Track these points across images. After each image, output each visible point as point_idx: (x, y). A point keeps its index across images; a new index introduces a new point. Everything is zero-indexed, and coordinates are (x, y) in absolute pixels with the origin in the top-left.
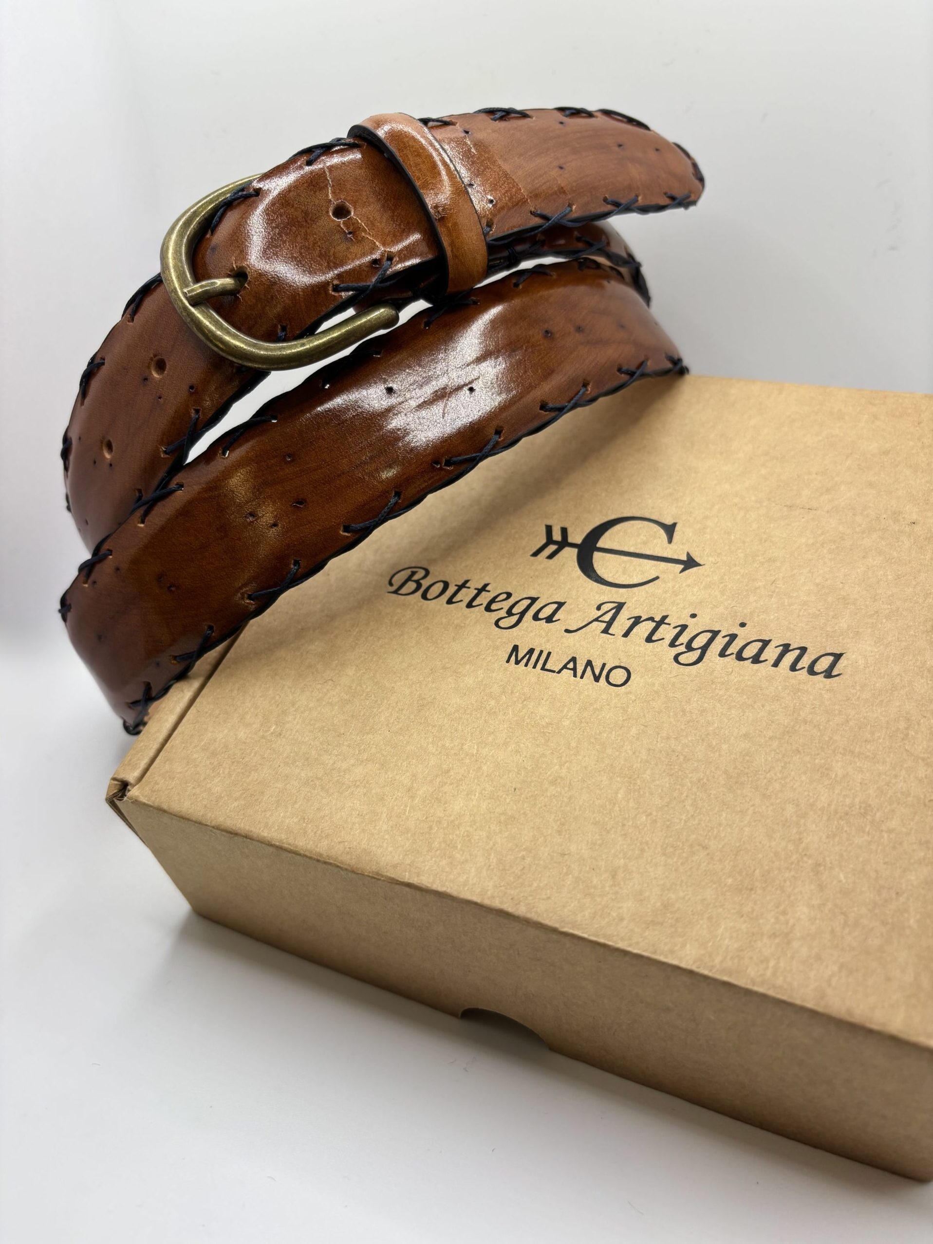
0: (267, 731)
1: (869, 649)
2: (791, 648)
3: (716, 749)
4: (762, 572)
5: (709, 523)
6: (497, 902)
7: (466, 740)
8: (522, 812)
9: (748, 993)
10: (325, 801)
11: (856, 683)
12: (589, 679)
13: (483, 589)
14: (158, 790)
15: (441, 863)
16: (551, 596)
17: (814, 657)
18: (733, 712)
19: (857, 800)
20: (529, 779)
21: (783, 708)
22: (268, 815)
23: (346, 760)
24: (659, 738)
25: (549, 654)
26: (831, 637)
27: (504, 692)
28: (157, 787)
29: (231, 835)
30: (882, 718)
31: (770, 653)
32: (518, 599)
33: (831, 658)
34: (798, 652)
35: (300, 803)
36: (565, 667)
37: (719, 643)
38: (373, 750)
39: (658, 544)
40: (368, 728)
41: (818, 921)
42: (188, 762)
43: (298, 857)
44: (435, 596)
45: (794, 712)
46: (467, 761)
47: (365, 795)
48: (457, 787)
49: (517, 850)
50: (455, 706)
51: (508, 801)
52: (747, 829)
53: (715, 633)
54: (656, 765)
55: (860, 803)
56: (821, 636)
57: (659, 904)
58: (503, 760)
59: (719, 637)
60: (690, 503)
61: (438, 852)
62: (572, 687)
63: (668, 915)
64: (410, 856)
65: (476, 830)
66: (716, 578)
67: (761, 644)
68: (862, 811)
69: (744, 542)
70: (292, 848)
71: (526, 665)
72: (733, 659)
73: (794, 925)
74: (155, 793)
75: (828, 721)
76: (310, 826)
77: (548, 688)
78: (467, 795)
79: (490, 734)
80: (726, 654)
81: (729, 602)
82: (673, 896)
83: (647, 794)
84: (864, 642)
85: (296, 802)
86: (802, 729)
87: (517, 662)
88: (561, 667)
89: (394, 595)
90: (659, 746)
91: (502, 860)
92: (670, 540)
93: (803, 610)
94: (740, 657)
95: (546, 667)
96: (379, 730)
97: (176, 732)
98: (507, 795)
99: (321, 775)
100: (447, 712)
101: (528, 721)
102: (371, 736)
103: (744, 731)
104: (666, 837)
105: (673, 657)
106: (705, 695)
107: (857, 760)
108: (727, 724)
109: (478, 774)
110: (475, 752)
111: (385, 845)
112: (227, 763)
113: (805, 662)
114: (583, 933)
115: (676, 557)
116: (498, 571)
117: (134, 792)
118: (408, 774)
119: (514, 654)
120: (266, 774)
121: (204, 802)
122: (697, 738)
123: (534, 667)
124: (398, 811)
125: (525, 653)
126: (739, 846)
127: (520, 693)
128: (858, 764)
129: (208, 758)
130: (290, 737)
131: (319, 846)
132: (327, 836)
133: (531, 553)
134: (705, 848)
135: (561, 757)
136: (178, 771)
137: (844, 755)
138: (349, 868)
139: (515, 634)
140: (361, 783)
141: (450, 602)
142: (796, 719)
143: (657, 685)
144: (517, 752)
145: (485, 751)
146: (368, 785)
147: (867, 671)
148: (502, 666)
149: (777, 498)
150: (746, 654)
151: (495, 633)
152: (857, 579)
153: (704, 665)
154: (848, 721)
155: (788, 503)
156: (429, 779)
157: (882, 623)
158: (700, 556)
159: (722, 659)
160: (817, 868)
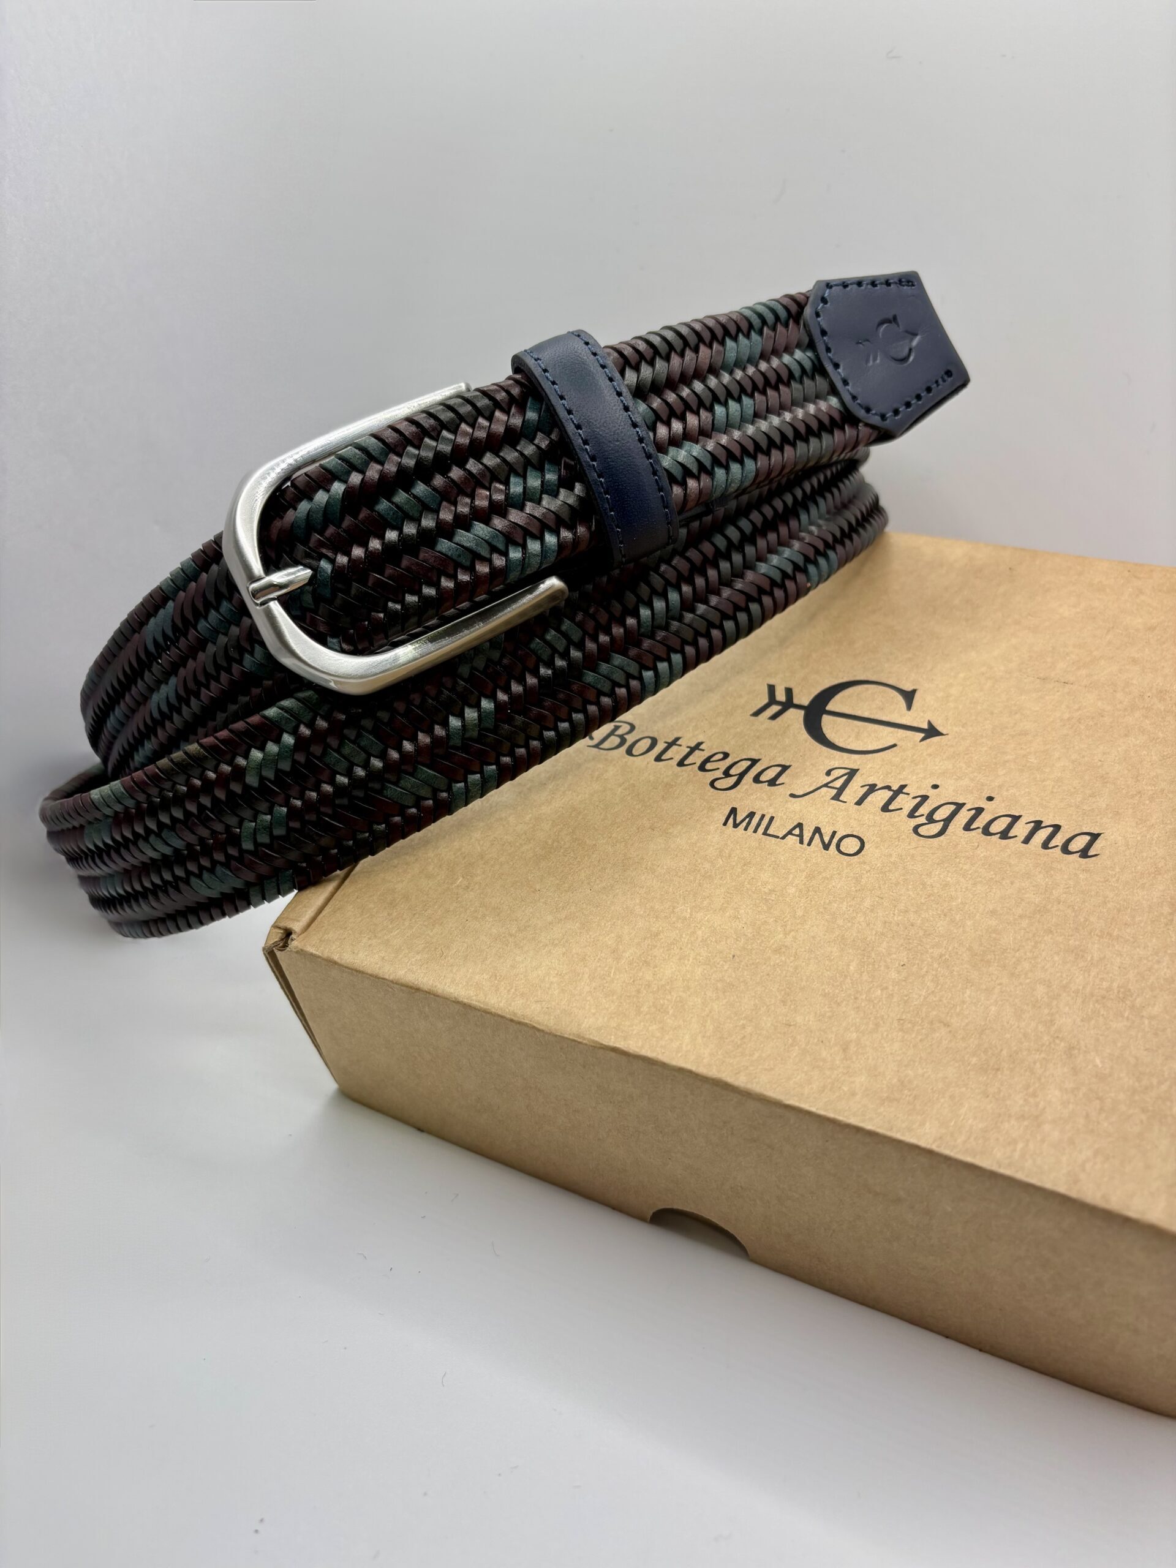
0: (452, 884)
1: (1130, 830)
2: (1043, 825)
3: (960, 924)
4: (1012, 746)
5: (954, 691)
6: (714, 1070)
8: (741, 979)
9: (993, 1175)
10: (518, 958)
11: (1114, 864)
12: (817, 846)
13: (697, 747)
15: (650, 1028)
16: (774, 759)
17: (1068, 836)
18: (979, 887)
19: (1115, 985)
20: (749, 947)
21: (1033, 886)
23: (542, 918)
24: (896, 912)
25: (772, 818)
26: (1087, 816)
27: (720, 856)
28: (326, 937)
29: (413, 991)
30: (1144, 902)
31: (1021, 830)
32: (736, 760)
33: (1088, 838)
34: (1052, 829)
35: (491, 959)
36: (790, 833)
37: (964, 816)
38: (573, 908)
39: (895, 710)
41: (1071, 1106)
43: (488, 1015)
44: (640, 753)
45: (1046, 891)
46: (679, 925)
47: (564, 954)
48: (668, 950)
49: (736, 1018)
50: (665, 867)
51: (726, 968)
52: (993, 1008)
53: (959, 806)
54: (893, 937)
55: (1118, 987)
56: (1076, 814)
57: (895, 1080)
58: (720, 926)
59: (964, 810)
60: (931, 670)
61: (648, 1017)
62: (798, 854)
63: (906, 1092)
64: (616, 1019)
65: (689, 996)
66: (960, 749)
67: (1009, 819)
68: (1121, 995)
69: (992, 713)
70: (482, 1006)
71: (746, 829)
72: (979, 834)
73: (1044, 1109)
74: (324, 943)
75: (1084, 902)
76: (502, 983)
77: (771, 854)
78: (680, 959)
79: (705, 897)
80: (972, 827)
82: (910, 1072)
83: (882, 968)
84: (1124, 823)
85: (486, 958)
86: (1055, 908)
87: (736, 825)
88: (784, 832)
89: (596, 750)
90: (896, 918)
91: (719, 1027)
92: (909, 707)
93: (1057, 787)
94: (986, 831)
95: (768, 832)
96: (579, 888)
98: (726, 962)
100: (657, 873)
101: (749, 886)
102: (570, 894)
103: (991, 907)
104: (903, 1012)
105: (912, 828)
106: (947, 869)
107: (1115, 943)
108: (972, 899)
109: (692, 939)
110: (688, 916)
111: (587, 1007)
113: (1059, 840)
114: (810, 1106)
115: (915, 725)
116: (714, 730)
117: (298, 941)
118: (613, 935)
119: (732, 816)
120: (452, 928)
122: (939, 912)
123: (755, 831)
124: (602, 972)
125: (744, 815)
126: (985, 1024)
127: (739, 857)
128: (1117, 947)
130: (478, 891)
131: (513, 1004)
132: (522, 995)
133: (752, 712)
134: (947, 1025)
135: (786, 926)
137: (1101, 937)
138: (546, 1030)
139: (733, 796)
140: (560, 942)
141: (658, 759)
142: (1048, 898)
143: (894, 855)
144: (736, 917)
145: (700, 915)
146: (567, 944)
147: (1127, 853)
148: (717, 828)
149: (1029, 670)
150: (993, 829)
151: (710, 794)
152: (1117, 758)
153: (948, 837)
154: (1105, 903)
155: (1042, 675)
156: (636, 941)
157: (1144, 804)
158: (943, 726)
159: (966, 832)
160: (1070, 1051)
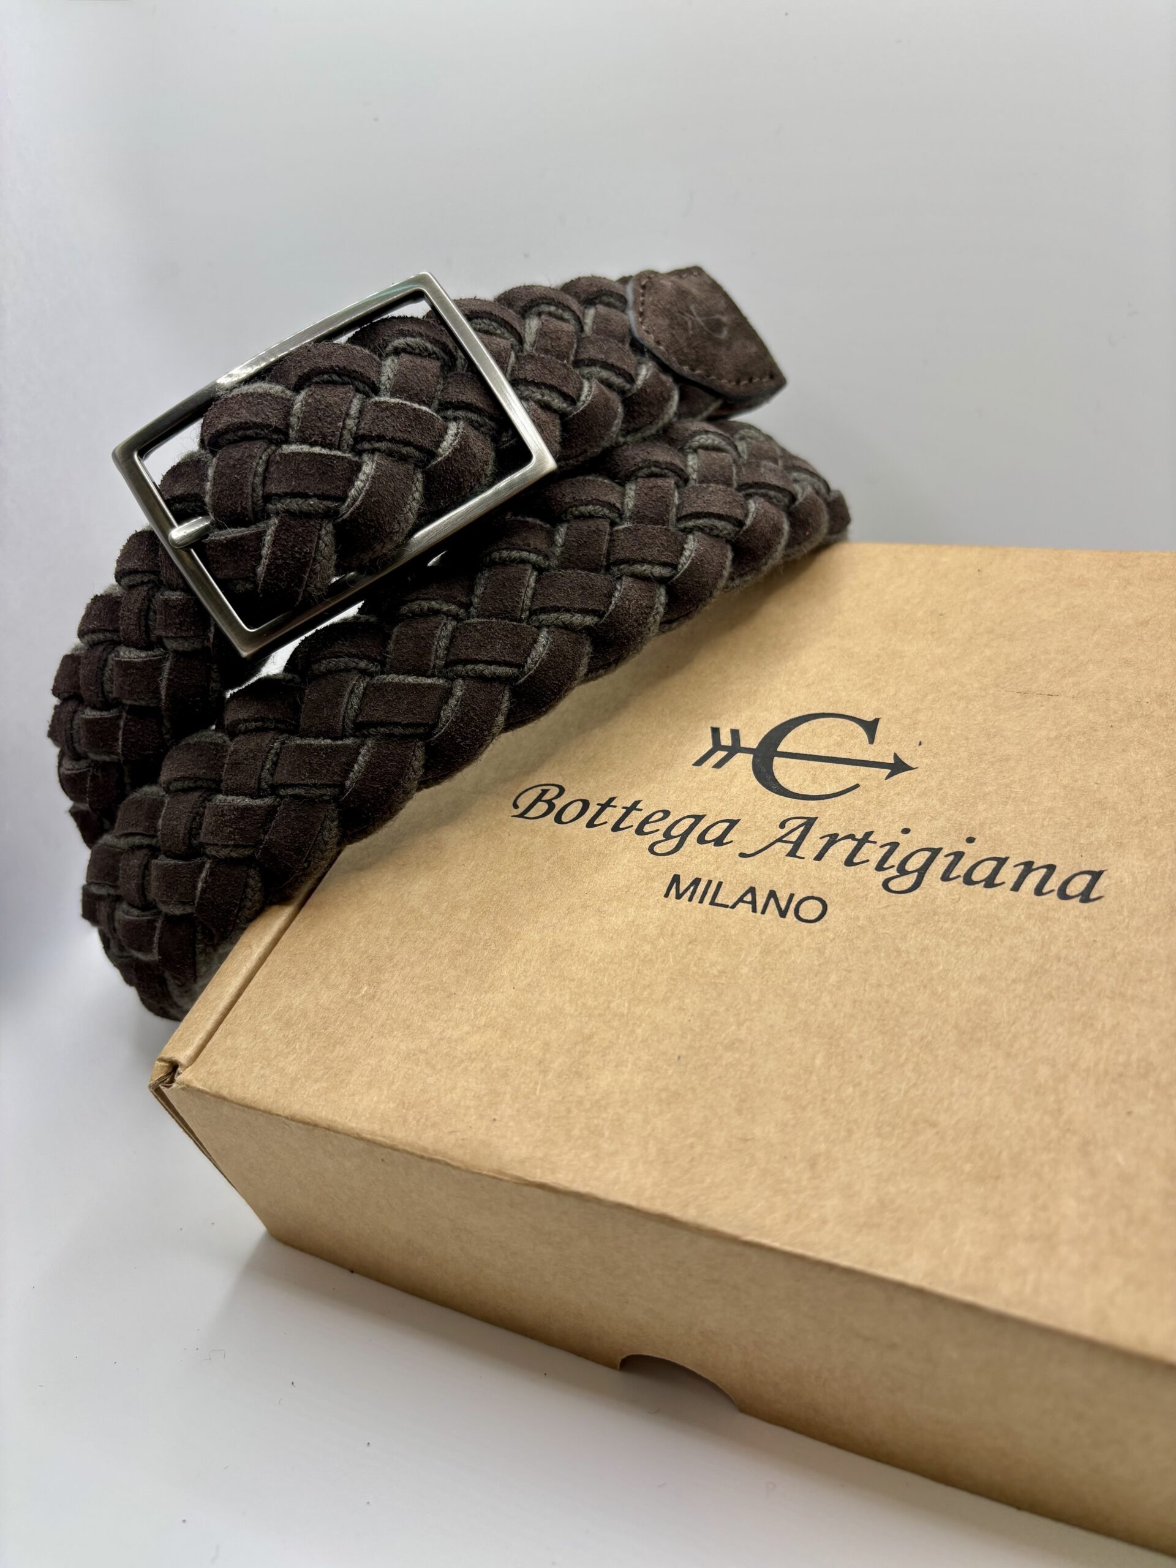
0: (356, 994)
1: (1137, 864)
2: (1034, 867)
3: (942, 997)
4: (993, 774)
5: (922, 717)
6: (657, 1204)
7: (614, 997)
8: (689, 1086)
9: (1001, 1319)
10: (430, 1080)
11: (1122, 907)
12: (772, 913)
13: (634, 806)
14: (216, 1072)
15: (583, 1157)
16: (720, 813)
17: (1065, 877)
18: (963, 949)
19: (1134, 1057)
20: (697, 1044)
21: (1028, 942)
22: (356, 1100)
23: (458, 1027)
24: (867, 988)
25: (720, 884)
26: (1086, 851)
27: (662, 934)
28: (215, 1068)
29: (311, 1127)
30: (1161, 951)
31: (1009, 874)
32: (678, 819)
33: (1088, 878)
34: (1045, 870)
35: (399, 1083)
36: (741, 900)
37: (941, 864)
38: (494, 1013)
39: (857, 745)
40: (486, 985)
41: (1091, 1220)
42: (255, 1036)
43: (396, 1153)
44: (572, 818)
45: (1043, 946)
46: (616, 1023)
47: (482, 1070)
48: (602, 1056)
49: (683, 1135)
50: (599, 953)
51: (670, 1072)
52: (988, 1099)
53: (935, 852)
54: (865, 1019)
55: (1138, 1060)
56: (1073, 850)
57: (873, 1201)
58: (663, 1020)
59: (941, 856)
60: (895, 694)
61: (579, 1142)
62: (751, 925)
63: (887, 1214)
64: (542, 1148)
65: (628, 1111)
66: (933, 783)
67: (995, 863)
68: (1141, 1071)
69: (967, 739)
70: (388, 1142)
71: (690, 899)
72: (959, 883)
73: (1058, 1224)
74: (213, 1076)
75: (1089, 956)
76: (411, 1112)
77: (720, 927)
78: (616, 1066)
79: (645, 987)
80: (951, 877)
81: (952, 812)
82: (892, 1189)
83: (854, 1059)
84: (1130, 855)
85: (393, 1083)
86: (1055, 968)
87: (679, 896)
88: (735, 900)
89: (519, 820)
90: (867, 993)
91: (663, 1149)
92: (871, 740)
93: (1047, 819)
94: (968, 880)
95: (716, 901)
96: (500, 987)
97: (240, 1000)
98: (669, 1065)
99: (425, 1047)
100: (590, 961)
101: (695, 969)
102: (490, 995)
103: (978, 973)
104: (880, 1114)
105: (881, 884)
106: (925, 930)
107: (1130, 1004)
108: (955, 964)
109: (631, 1039)
110: (625, 1011)
111: (509, 1134)
112: (305, 1036)
113: (1054, 883)
114: (773, 1242)
115: (879, 760)
116: (652, 785)
117: (184, 1076)
118: (538, 1042)
119: (675, 885)
120: (355, 1047)
121: (274, 1086)
122: (917, 984)
123: (701, 901)
124: (526, 1090)
125: (689, 883)
126: (978, 1122)
127: (683, 935)
128: (1132, 1010)
129: (281, 1029)
130: (386, 1000)
131: (423, 1138)
132: (434, 1125)
133: (694, 761)
134: (933, 1125)
135: (739, 1014)
136: (244, 1046)
137: (1112, 999)
138: (461, 1166)
139: (675, 862)
140: (478, 1056)
141: (591, 824)
142: (1046, 955)
143: (862, 917)
144: (681, 1009)
145: (639, 1010)
146: (486, 1058)
147: (1136, 891)
148: (658, 900)
149: (1007, 684)
150: (977, 876)
151: (649, 861)
152: (1115, 778)
153: (923, 892)
154: (1114, 956)
155: (1021, 689)
156: (566, 1047)
157: (1152, 831)
158: (911, 758)
159: (945, 883)
160: (1085, 1148)
